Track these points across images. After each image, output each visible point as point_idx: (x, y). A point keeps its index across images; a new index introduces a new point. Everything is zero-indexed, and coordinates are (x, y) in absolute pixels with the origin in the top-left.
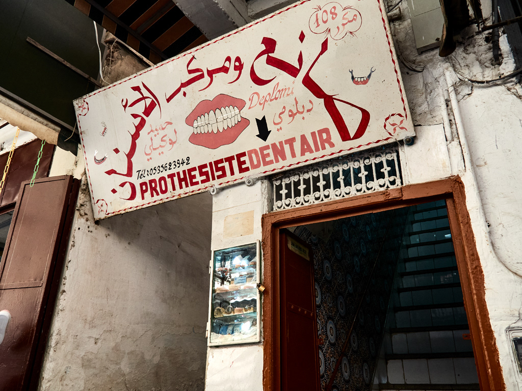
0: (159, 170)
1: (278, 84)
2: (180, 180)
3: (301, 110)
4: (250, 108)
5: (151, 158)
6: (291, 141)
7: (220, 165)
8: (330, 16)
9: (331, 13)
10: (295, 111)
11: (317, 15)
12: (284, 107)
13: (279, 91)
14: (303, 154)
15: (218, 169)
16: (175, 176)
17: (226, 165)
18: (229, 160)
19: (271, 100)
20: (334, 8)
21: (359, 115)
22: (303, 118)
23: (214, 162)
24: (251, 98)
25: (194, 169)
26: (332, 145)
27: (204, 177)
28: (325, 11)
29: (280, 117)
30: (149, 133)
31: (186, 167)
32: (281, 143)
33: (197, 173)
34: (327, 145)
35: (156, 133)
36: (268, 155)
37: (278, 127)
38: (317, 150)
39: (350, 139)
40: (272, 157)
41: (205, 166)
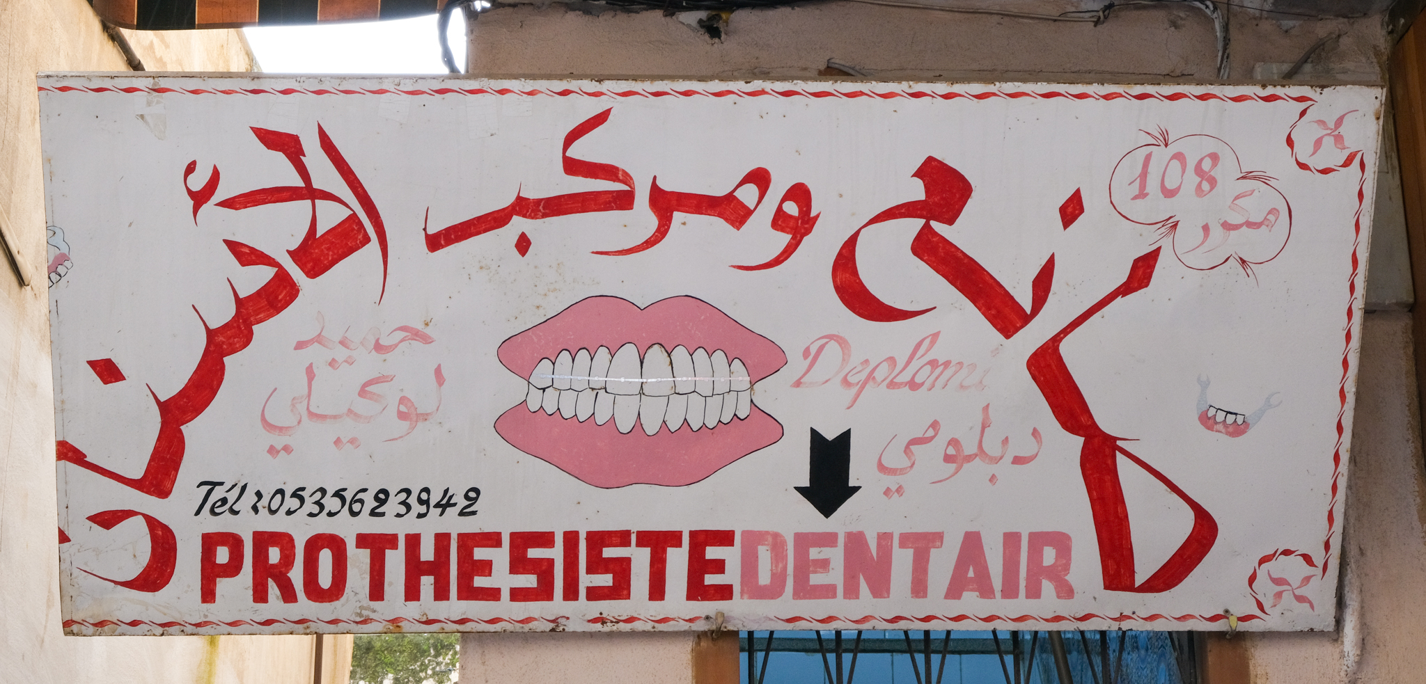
0: (318, 503)
1: (935, 336)
2: (415, 569)
3: (992, 448)
4: (798, 384)
5: (287, 449)
6: (923, 544)
7: (608, 552)
8: (1192, 179)
9: (1199, 170)
10: (969, 448)
11: (1148, 158)
12: (935, 425)
13: (933, 363)
14: (954, 592)
15: (597, 565)
16: (395, 547)
17: (640, 558)
18: (659, 542)
19: (892, 385)
20: (1214, 157)
21: (1183, 524)
22: (993, 479)
23: (589, 534)
24: (813, 350)
25: (492, 539)
26: (1066, 591)
27: (529, 581)
28: (1179, 156)
29: (907, 450)
30: (300, 345)
31: (453, 524)
32: (884, 538)
33: (500, 557)
34: (1047, 587)
35: (341, 353)
36: (824, 564)
37: (891, 482)
38: (1010, 591)
39: (1130, 588)
40: (835, 576)
41: (545, 539)
